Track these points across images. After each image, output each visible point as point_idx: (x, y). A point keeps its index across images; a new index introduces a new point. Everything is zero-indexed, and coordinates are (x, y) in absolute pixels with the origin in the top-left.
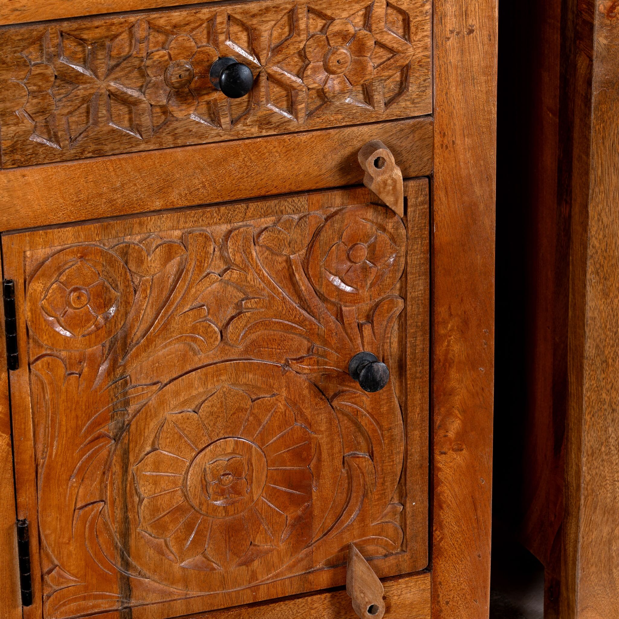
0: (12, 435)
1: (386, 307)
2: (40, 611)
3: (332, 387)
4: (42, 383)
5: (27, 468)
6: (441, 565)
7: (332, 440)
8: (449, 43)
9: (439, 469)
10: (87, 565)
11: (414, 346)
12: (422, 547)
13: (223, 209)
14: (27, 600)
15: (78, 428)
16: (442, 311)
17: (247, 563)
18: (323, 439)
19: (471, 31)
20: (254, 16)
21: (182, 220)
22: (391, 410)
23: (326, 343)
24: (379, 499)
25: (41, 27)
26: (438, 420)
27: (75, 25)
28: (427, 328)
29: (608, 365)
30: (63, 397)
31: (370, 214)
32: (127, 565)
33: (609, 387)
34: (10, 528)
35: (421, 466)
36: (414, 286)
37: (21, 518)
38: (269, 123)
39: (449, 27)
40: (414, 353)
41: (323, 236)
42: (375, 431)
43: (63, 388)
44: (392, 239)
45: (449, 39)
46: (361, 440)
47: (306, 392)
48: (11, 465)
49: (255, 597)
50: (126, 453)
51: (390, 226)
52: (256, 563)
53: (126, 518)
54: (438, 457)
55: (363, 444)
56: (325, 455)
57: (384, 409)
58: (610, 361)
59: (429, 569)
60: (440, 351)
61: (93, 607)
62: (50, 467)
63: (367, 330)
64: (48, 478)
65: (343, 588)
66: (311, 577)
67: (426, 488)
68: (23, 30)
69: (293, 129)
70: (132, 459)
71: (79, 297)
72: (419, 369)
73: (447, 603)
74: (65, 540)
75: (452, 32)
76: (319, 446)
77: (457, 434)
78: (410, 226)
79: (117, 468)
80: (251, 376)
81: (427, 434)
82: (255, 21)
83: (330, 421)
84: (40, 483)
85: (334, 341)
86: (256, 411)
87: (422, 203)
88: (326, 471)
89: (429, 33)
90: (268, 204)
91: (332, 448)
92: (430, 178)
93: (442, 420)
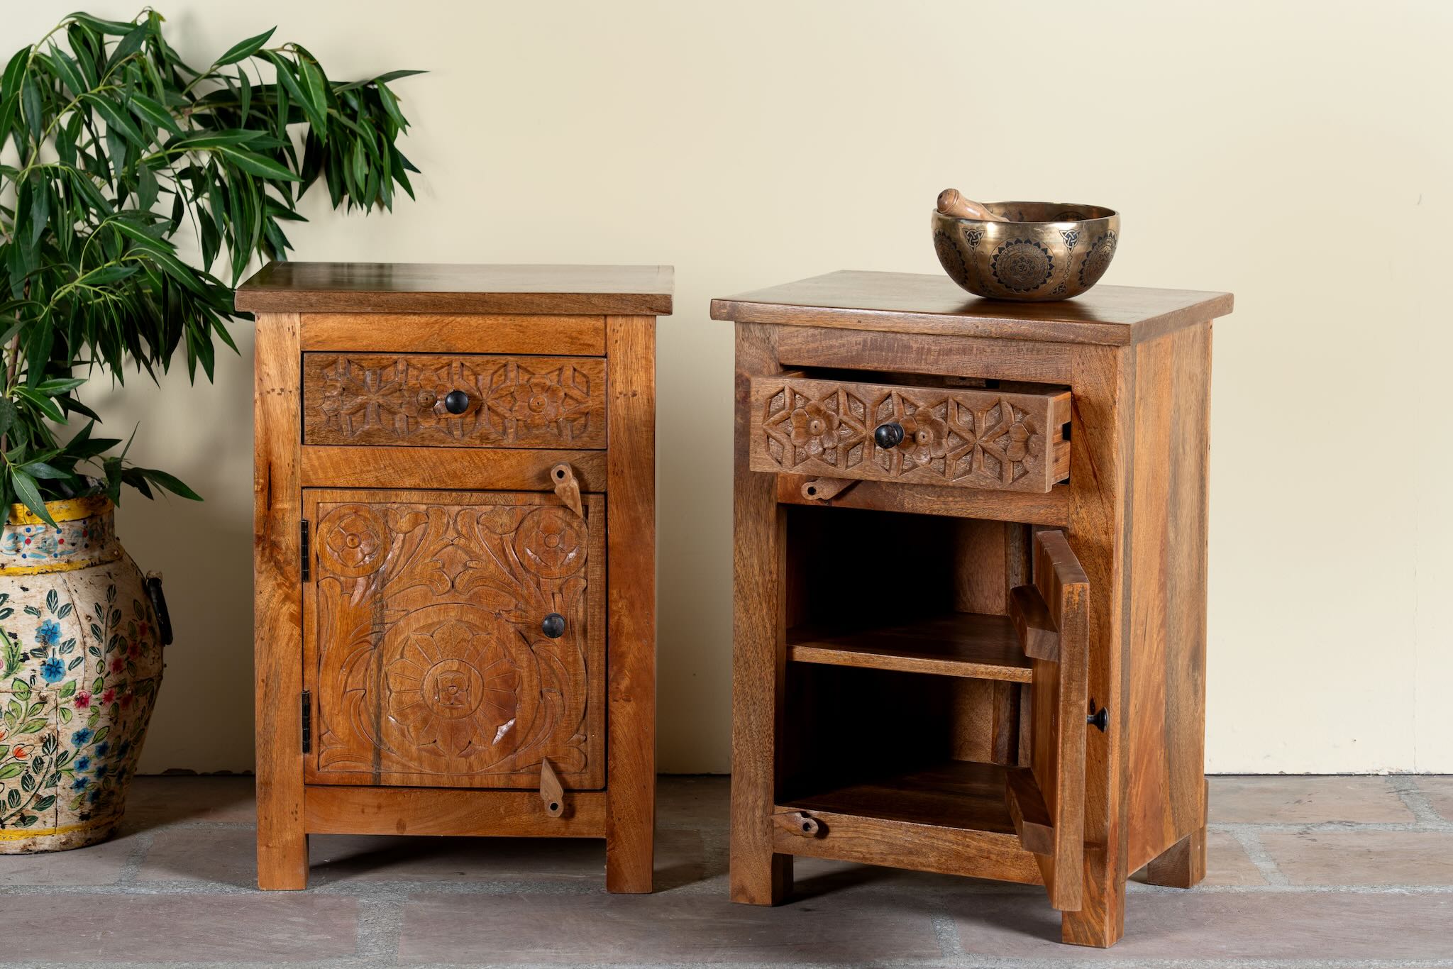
0: (302, 629)
1: (572, 583)
2: (316, 761)
3: (533, 636)
4: (327, 597)
5: (312, 654)
6: (613, 788)
7: (531, 675)
8: (619, 401)
9: (612, 712)
10: (350, 734)
11: (593, 616)
12: (600, 773)
13: (454, 494)
14: (307, 748)
15: (348, 633)
16: (614, 593)
17: (467, 756)
18: (525, 674)
19: (634, 395)
20: (478, 365)
21: (425, 497)
22: (576, 661)
23: (527, 602)
24: (566, 727)
25: (334, 355)
26: (611, 675)
27: (357, 356)
28: (604, 603)
29: (749, 665)
30: (339, 608)
31: (560, 513)
32: (380, 740)
33: (751, 683)
34: (298, 695)
35: (599, 708)
36: (593, 571)
37: (306, 690)
38: (488, 439)
39: (618, 390)
40: (593, 621)
41: (526, 524)
42: (563, 674)
43: (340, 602)
44: (577, 534)
45: (618, 398)
46: (555, 680)
47: (512, 636)
48: (300, 650)
49: (471, 784)
50: (380, 656)
51: (575, 525)
52: (473, 757)
53: (379, 704)
54: (611, 703)
55: (557, 684)
56: (526, 686)
57: (570, 659)
58: (751, 663)
59: (605, 789)
60: (612, 622)
61: (355, 767)
62: (328, 658)
63: (558, 598)
64: (326, 665)
65: (538, 790)
66: (514, 777)
67: (603, 726)
68: (322, 355)
69: (505, 446)
70: (385, 662)
71: (352, 540)
72: (597, 633)
73: (619, 819)
74: (336, 712)
75: (620, 393)
76: (521, 677)
77: (627, 688)
78: (590, 526)
79: (373, 666)
80: (471, 616)
81: (603, 683)
82: (478, 369)
83: (530, 661)
84: (321, 668)
85: (533, 601)
86: (475, 643)
87: (600, 512)
88: (526, 698)
89: (604, 392)
90: (486, 495)
91: (531, 681)
92: (605, 494)
93: (615, 676)
